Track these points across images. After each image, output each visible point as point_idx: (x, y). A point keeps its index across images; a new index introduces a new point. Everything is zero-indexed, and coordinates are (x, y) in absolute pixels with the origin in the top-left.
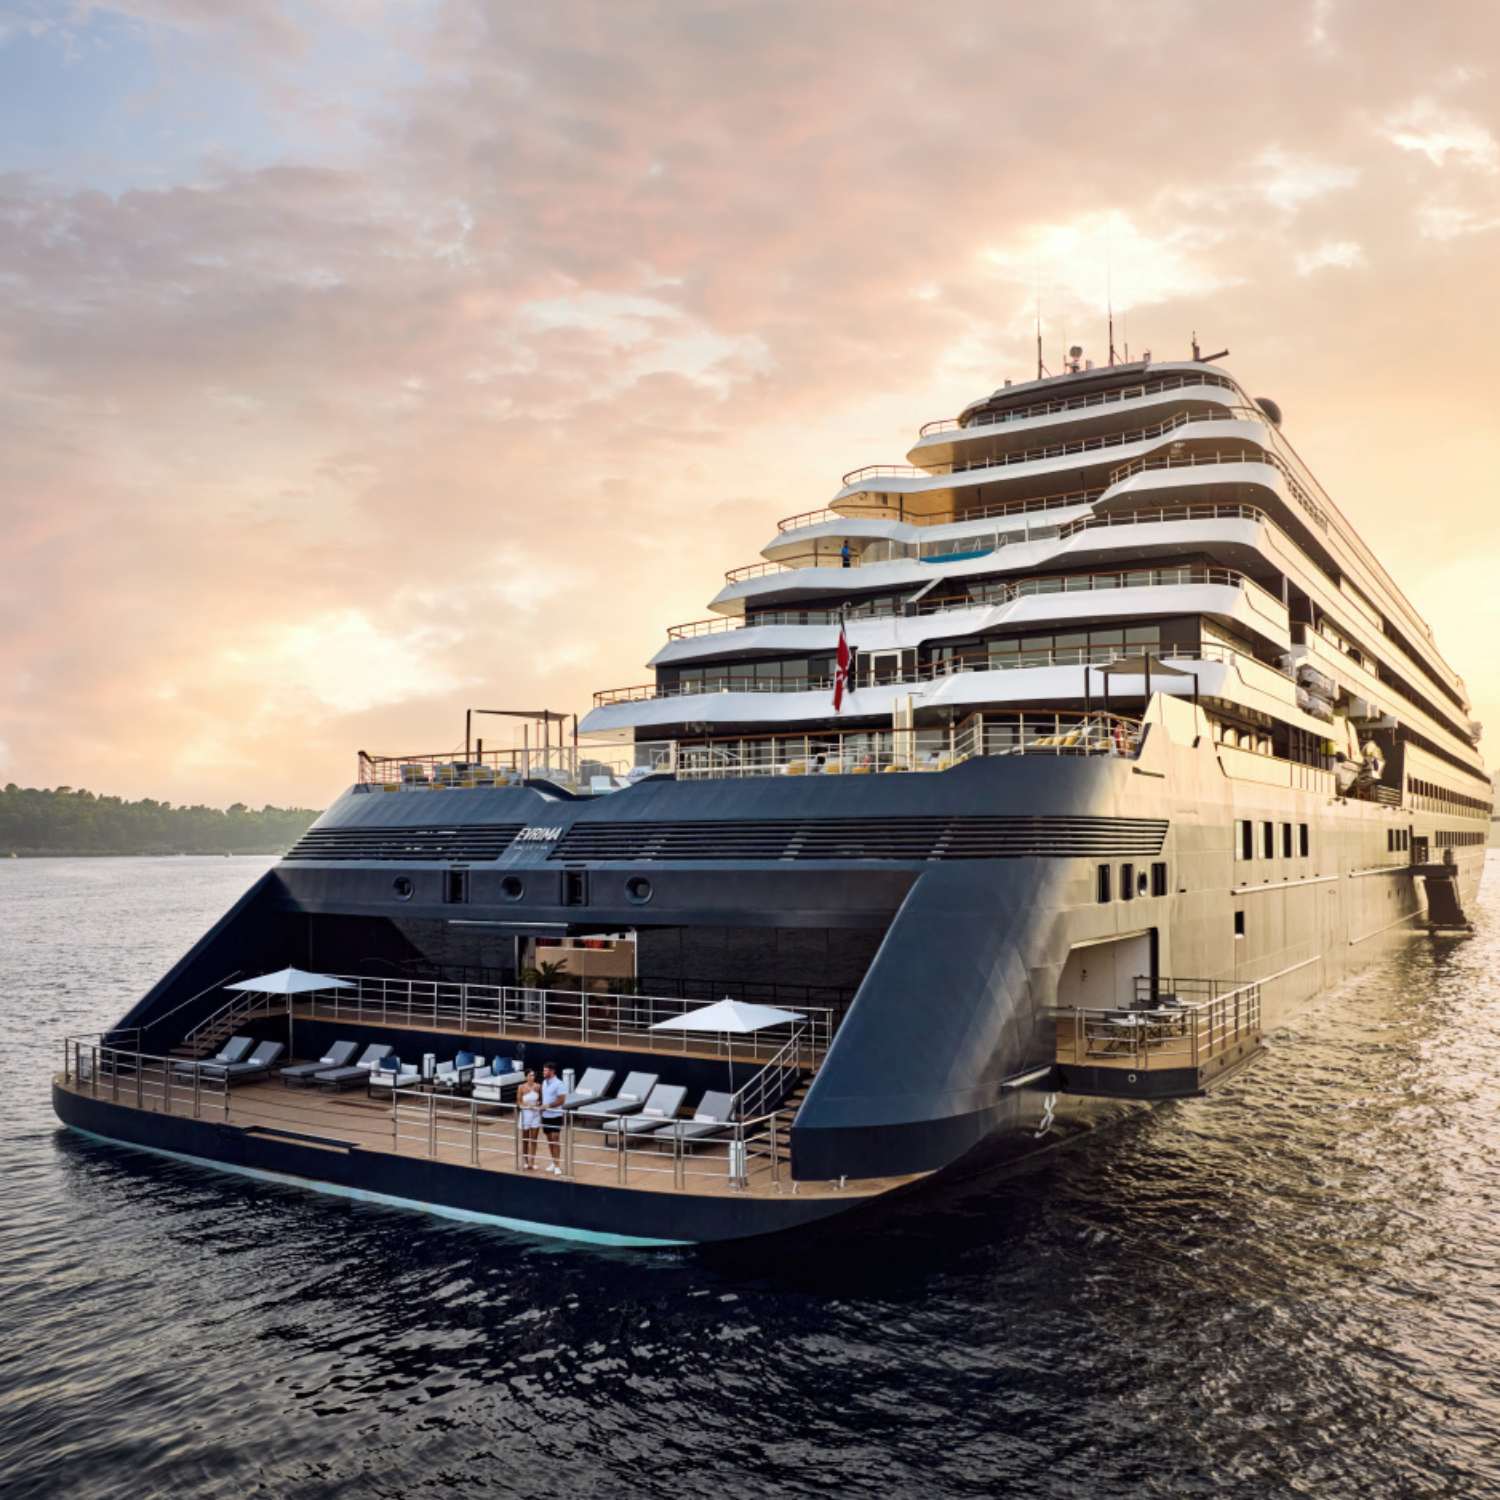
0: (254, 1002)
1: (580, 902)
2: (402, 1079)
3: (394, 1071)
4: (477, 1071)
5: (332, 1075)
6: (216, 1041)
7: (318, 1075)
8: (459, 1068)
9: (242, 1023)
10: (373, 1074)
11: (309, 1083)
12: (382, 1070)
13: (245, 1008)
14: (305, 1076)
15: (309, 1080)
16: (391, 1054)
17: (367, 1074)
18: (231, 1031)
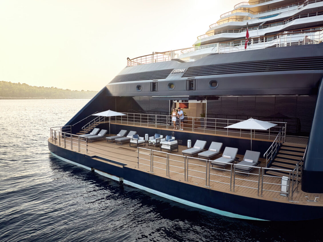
0: (101, 119)
1: (193, 89)
2: (140, 141)
3: (137, 139)
4: (161, 140)
5: (120, 139)
6: (90, 129)
7: (116, 139)
8: (156, 139)
9: (97, 125)
10: (131, 140)
11: (113, 141)
12: (134, 138)
13: (98, 121)
14: (112, 139)
15: (114, 140)
16: (136, 134)
17: (130, 139)
18: (95, 127)
